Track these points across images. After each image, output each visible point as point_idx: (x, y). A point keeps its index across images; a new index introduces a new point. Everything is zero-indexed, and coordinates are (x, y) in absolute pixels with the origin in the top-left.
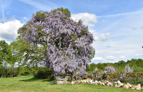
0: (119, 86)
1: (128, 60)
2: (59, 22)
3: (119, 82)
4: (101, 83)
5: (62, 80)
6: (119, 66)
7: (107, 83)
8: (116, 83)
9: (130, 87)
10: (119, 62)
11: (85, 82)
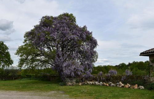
0: (121, 86)
1: (129, 63)
2: (66, 28)
3: (121, 83)
4: (105, 84)
5: (71, 82)
6: (120, 69)
7: (111, 84)
8: (118, 83)
9: (130, 87)
10: (120, 64)
11: (91, 83)
